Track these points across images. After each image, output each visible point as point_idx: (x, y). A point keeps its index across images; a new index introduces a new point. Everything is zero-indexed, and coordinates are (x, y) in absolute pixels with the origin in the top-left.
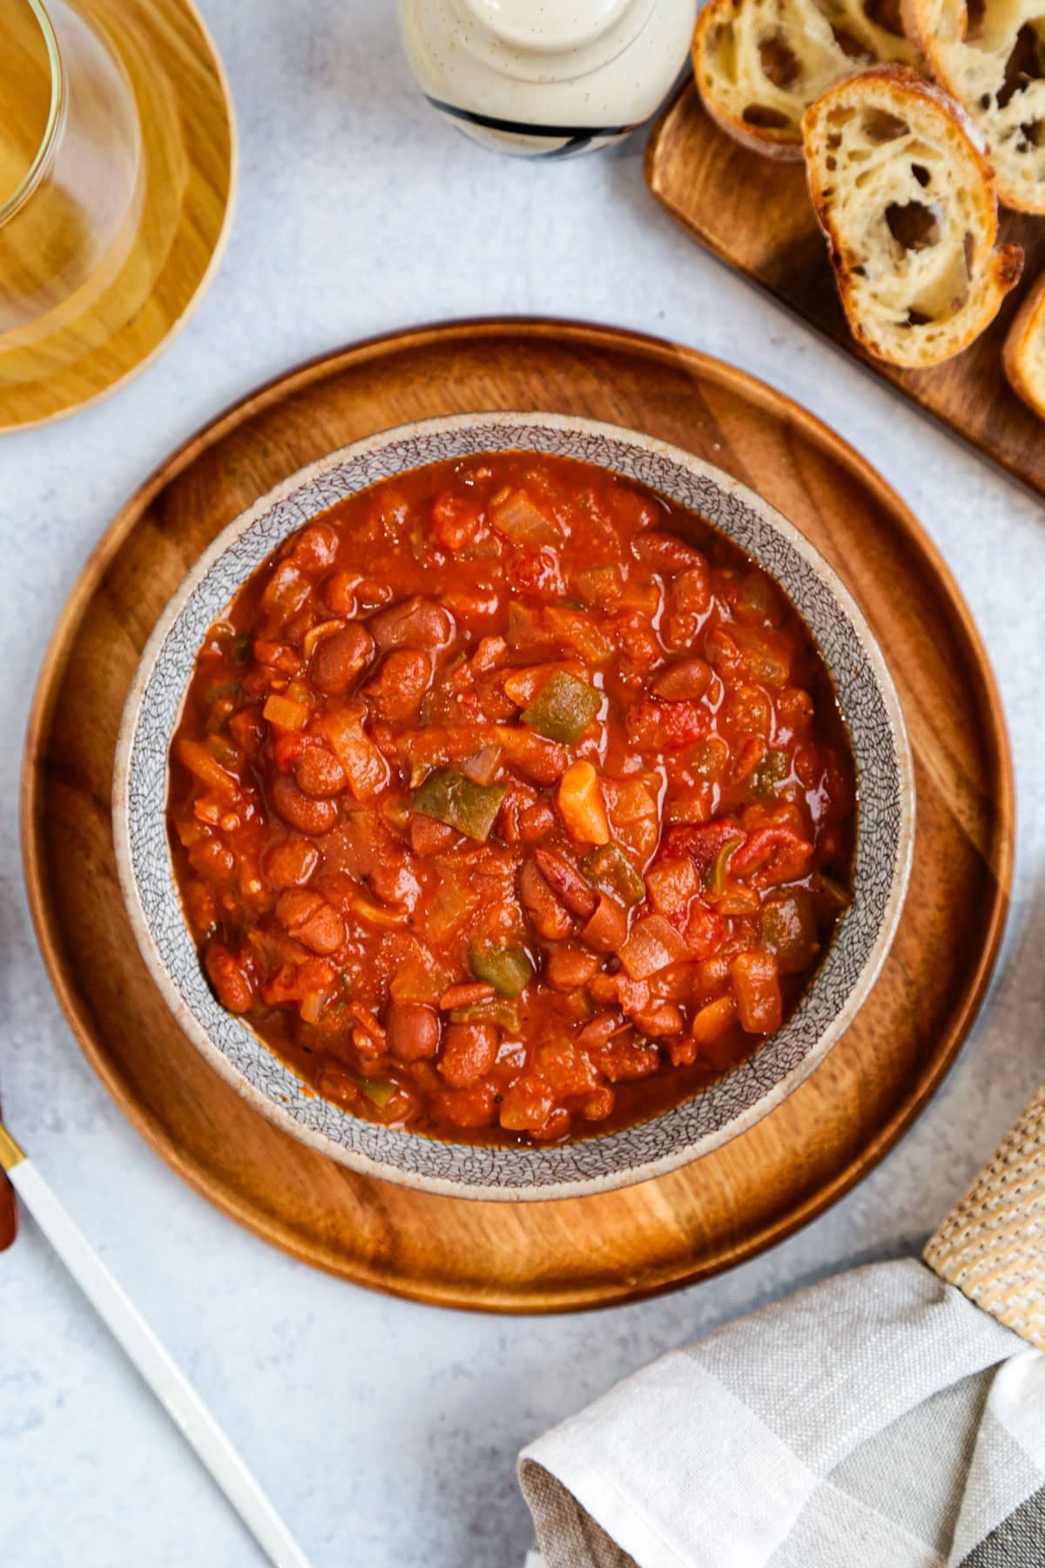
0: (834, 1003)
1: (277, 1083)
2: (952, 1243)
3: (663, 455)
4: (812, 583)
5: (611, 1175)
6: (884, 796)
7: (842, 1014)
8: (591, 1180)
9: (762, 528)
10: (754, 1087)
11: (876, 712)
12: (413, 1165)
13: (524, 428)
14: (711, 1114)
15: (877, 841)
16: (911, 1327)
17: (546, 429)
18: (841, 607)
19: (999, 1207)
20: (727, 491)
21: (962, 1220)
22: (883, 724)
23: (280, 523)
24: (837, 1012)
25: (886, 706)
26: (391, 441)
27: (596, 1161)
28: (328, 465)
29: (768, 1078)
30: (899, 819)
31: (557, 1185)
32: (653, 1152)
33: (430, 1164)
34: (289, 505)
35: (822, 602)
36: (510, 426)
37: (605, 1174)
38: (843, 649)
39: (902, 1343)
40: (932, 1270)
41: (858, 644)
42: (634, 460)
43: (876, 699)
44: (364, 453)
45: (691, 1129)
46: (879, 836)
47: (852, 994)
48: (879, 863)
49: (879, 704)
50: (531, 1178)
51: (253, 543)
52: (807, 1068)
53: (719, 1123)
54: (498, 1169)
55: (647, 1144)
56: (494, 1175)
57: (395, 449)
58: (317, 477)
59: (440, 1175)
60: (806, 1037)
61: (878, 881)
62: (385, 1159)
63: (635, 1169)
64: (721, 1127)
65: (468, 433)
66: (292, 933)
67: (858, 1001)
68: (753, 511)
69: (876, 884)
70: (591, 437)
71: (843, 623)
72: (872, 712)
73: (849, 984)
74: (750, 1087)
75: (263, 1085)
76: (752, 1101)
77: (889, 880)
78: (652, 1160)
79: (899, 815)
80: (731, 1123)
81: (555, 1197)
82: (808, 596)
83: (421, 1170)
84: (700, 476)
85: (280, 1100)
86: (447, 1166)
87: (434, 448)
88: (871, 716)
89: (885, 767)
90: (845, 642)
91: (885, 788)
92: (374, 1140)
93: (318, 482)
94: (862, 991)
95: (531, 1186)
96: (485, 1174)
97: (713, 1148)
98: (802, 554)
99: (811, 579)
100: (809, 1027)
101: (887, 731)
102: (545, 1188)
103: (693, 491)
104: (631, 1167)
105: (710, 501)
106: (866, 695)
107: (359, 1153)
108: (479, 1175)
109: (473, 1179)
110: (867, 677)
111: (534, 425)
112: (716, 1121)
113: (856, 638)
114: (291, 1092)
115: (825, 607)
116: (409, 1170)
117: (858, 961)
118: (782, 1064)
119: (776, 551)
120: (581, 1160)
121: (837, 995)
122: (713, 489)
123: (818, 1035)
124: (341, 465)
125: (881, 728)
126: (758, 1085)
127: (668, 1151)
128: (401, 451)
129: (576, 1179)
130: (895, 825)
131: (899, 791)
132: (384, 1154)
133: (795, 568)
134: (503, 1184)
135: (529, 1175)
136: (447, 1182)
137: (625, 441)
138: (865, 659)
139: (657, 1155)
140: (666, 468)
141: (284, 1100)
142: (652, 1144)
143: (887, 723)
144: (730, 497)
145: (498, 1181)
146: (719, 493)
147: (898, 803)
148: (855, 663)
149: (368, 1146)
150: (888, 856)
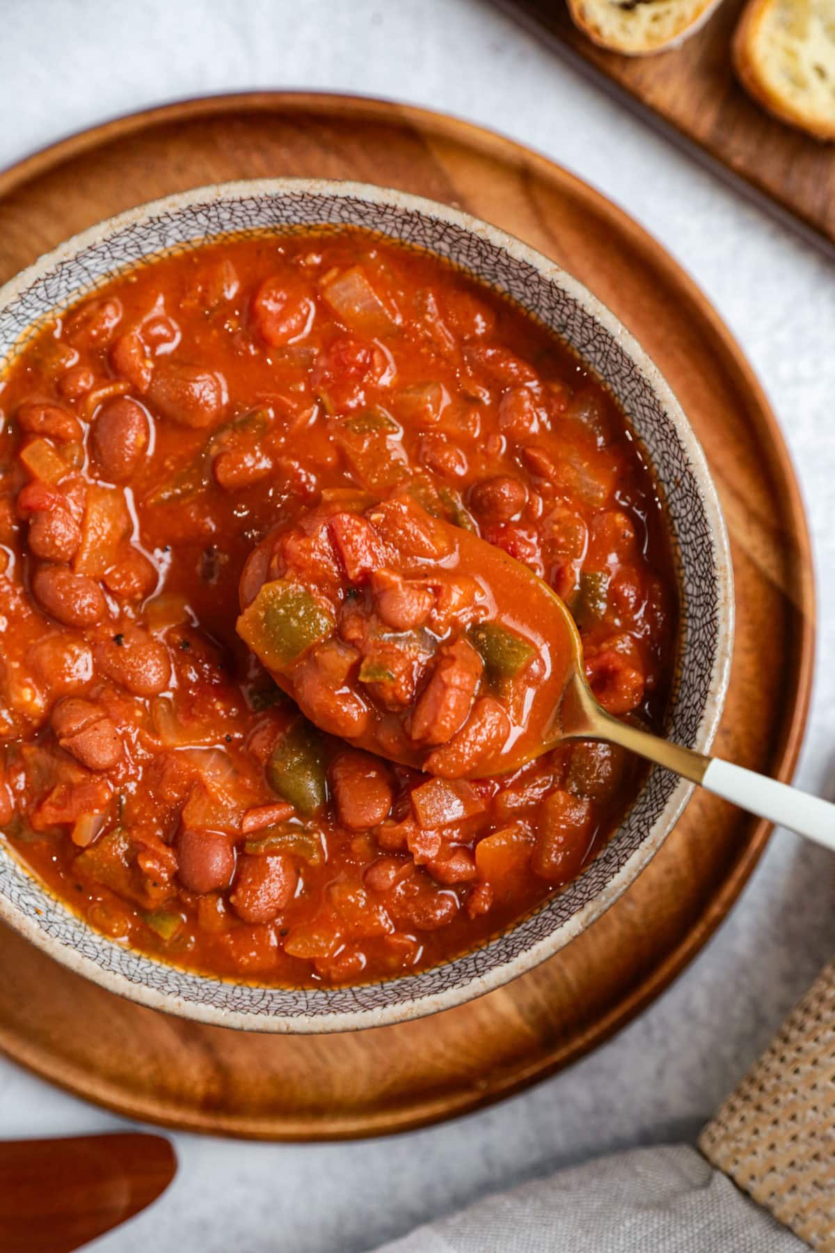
0: (639, 831)
1: (32, 894)
2: (727, 1128)
3: (482, 236)
4: (633, 384)
5: (390, 1007)
6: (699, 614)
7: (648, 841)
8: (369, 1012)
9: (584, 320)
10: (549, 919)
11: (696, 524)
12: (176, 988)
13: (335, 198)
14: (502, 947)
15: (690, 662)
16: (670, 1215)
17: (359, 202)
18: (665, 407)
19: (776, 1088)
20: (549, 278)
21: (738, 1103)
22: (702, 536)
23: (69, 291)
24: (642, 840)
25: (707, 515)
26: (190, 203)
27: (376, 992)
28: (121, 224)
29: (565, 910)
30: (716, 636)
31: (331, 1015)
32: (438, 984)
33: (195, 989)
34: (77, 269)
35: (643, 405)
36: (320, 196)
37: (384, 1006)
38: (663, 458)
39: (658, 1233)
40: (705, 1157)
41: (680, 448)
42: (451, 245)
43: (696, 508)
44: (161, 214)
45: (479, 962)
46: (692, 657)
47: (659, 821)
48: (692, 685)
49: (699, 514)
50: (304, 1008)
51: (37, 309)
52: (608, 898)
53: (510, 955)
54: (270, 998)
55: (432, 976)
56: (265, 1002)
57: (195, 214)
58: (108, 236)
59: (203, 1001)
60: (607, 867)
61: (689, 704)
62: (145, 981)
63: (418, 1001)
64: (511, 959)
65: (275, 201)
66: (63, 742)
67: (665, 828)
68: (575, 300)
69: (687, 707)
70: (408, 214)
71: (665, 427)
72: (691, 524)
73: (655, 810)
74: (545, 919)
75: (15, 895)
76: (546, 933)
77: (703, 701)
78: (436, 992)
79: (716, 631)
80: (523, 955)
81: (328, 1028)
82: (628, 401)
83: (183, 994)
84: (520, 260)
85: (32, 911)
86: (213, 992)
87: (238, 220)
88: (690, 529)
89: (703, 583)
90: (665, 449)
91: (701, 605)
92: (135, 961)
93: (110, 243)
94: (670, 817)
95: (302, 1016)
96: (254, 1002)
97: (503, 982)
98: (625, 349)
99: (633, 380)
100: (611, 857)
101: (707, 543)
102: (318, 1018)
103: (512, 283)
104: (413, 999)
105: (529, 295)
106: (685, 507)
107: (115, 972)
108: (247, 1003)
109: (240, 1006)
110: (687, 486)
111: (345, 195)
112: (507, 953)
113: (678, 441)
114: (47, 906)
115: (647, 411)
116: (170, 993)
117: (666, 787)
118: (580, 895)
119: (597, 350)
120: (360, 991)
121: (642, 823)
122: (534, 278)
123: (620, 864)
124: (135, 226)
125: (700, 540)
126: (554, 917)
127: (454, 984)
128: (201, 218)
129: (352, 1010)
130: (712, 642)
131: (717, 605)
132: (144, 976)
133: (616, 368)
134: (272, 1012)
135: (302, 1005)
136: (211, 1007)
137: (442, 218)
138: (687, 465)
139: (441, 987)
140: (485, 253)
141: (37, 912)
142: (437, 976)
143: (707, 534)
144: (552, 285)
145: (267, 1009)
146: (540, 282)
147: (716, 618)
148: (675, 472)
149: (128, 966)
150: (702, 676)
